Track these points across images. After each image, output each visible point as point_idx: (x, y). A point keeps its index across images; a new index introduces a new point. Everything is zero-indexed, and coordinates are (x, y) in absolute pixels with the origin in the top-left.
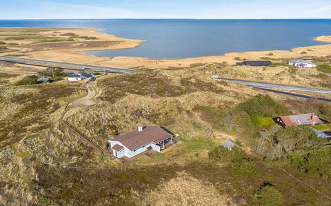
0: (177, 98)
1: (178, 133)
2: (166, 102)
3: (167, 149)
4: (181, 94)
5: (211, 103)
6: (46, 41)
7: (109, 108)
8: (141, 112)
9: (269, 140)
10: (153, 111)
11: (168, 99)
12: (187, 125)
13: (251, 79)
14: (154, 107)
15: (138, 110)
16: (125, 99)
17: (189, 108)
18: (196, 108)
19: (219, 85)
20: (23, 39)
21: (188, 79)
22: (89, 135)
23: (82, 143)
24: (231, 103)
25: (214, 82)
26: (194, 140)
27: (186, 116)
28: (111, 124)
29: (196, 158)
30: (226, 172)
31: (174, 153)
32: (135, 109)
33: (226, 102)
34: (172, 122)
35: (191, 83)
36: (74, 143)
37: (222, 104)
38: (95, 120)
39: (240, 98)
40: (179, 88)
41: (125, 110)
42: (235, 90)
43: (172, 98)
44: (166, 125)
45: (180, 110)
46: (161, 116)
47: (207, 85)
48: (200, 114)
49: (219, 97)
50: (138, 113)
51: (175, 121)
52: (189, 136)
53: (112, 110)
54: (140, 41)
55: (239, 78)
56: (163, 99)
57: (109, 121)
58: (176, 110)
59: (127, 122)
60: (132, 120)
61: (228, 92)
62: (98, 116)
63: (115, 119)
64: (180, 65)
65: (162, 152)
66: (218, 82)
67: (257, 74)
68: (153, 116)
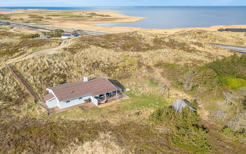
0: (140, 53)
1: (130, 87)
2: (128, 56)
3: (108, 104)
4: (148, 49)
5: (177, 60)
6: (72, 17)
7: (67, 57)
8: (98, 64)
9: (236, 104)
10: (111, 64)
11: (131, 53)
12: (143, 80)
13: (230, 43)
14: (113, 60)
15: (97, 62)
16: (87, 50)
17: (151, 64)
18: (159, 65)
19: (192, 46)
20: (58, 16)
21: (161, 38)
22: (32, 81)
23: (20, 89)
24: (200, 62)
25: (188, 43)
26: (144, 96)
27: (144, 71)
28: (62, 72)
29: (134, 118)
30: (164, 141)
31: (114, 109)
32: (94, 61)
33: (194, 60)
34: (128, 76)
35: (164, 42)
36: (9, 87)
37: (190, 62)
38: (46, 67)
39: (212, 58)
40: (148, 45)
41: (83, 60)
42: (209, 51)
43: (135, 53)
44: (120, 78)
45: (140, 65)
46: (118, 70)
47: (179, 45)
48: (162, 70)
49: (188, 55)
50: (95, 65)
51: (131, 75)
52: (140, 92)
53: (70, 60)
54: (142, 18)
55: (217, 42)
56: (126, 53)
57: (61, 70)
58: (136, 65)
59: (81, 72)
60: (86, 71)
61: (201, 52)
62: (50, 64)
63: (69, 68)
64: (166, 32)
65: (100, 106)
66: (193, 43)
67: (238, 39)
68: (110, 69)
